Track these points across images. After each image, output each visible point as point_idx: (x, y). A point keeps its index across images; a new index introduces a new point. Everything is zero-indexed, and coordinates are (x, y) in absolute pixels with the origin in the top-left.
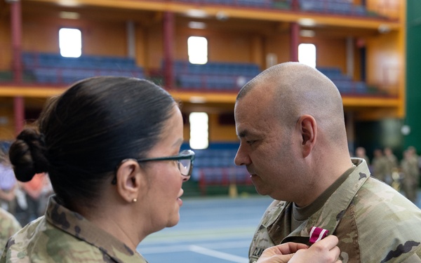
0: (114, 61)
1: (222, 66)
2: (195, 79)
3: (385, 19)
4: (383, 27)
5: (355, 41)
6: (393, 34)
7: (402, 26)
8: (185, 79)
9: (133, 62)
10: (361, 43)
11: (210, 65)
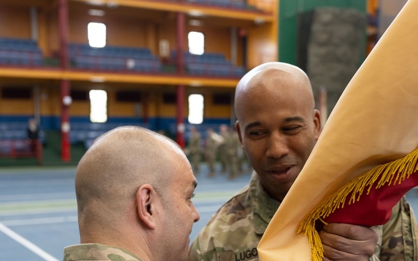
0: (16, 42)
1: (118, 50)
2: (90, 61)
3: (261, 12)
4: (259, 19)
5: (238, 30)
6: (266, 26)
7: (275, 19)
8: (80, 60)
9: (35, 44)
10: (243, 33)
11: (107, 48)
